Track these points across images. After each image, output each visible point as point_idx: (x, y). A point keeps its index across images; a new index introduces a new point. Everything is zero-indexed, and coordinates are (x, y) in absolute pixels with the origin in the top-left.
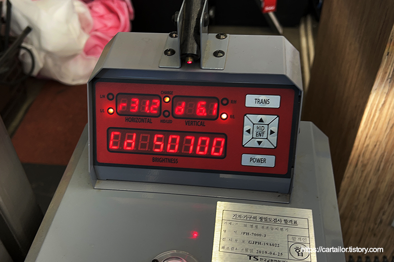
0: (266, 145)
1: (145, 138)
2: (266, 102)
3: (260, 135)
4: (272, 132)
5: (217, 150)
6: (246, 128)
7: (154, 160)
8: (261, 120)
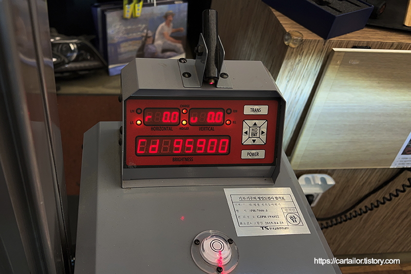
0: (258, 142)
1: (166, 143)
2: (258, 110)
3: (254, 135)
4: (263, 133)
5: (223, 148)
6: (244, 130)
7: (173, 160)
8: (255, 124)
